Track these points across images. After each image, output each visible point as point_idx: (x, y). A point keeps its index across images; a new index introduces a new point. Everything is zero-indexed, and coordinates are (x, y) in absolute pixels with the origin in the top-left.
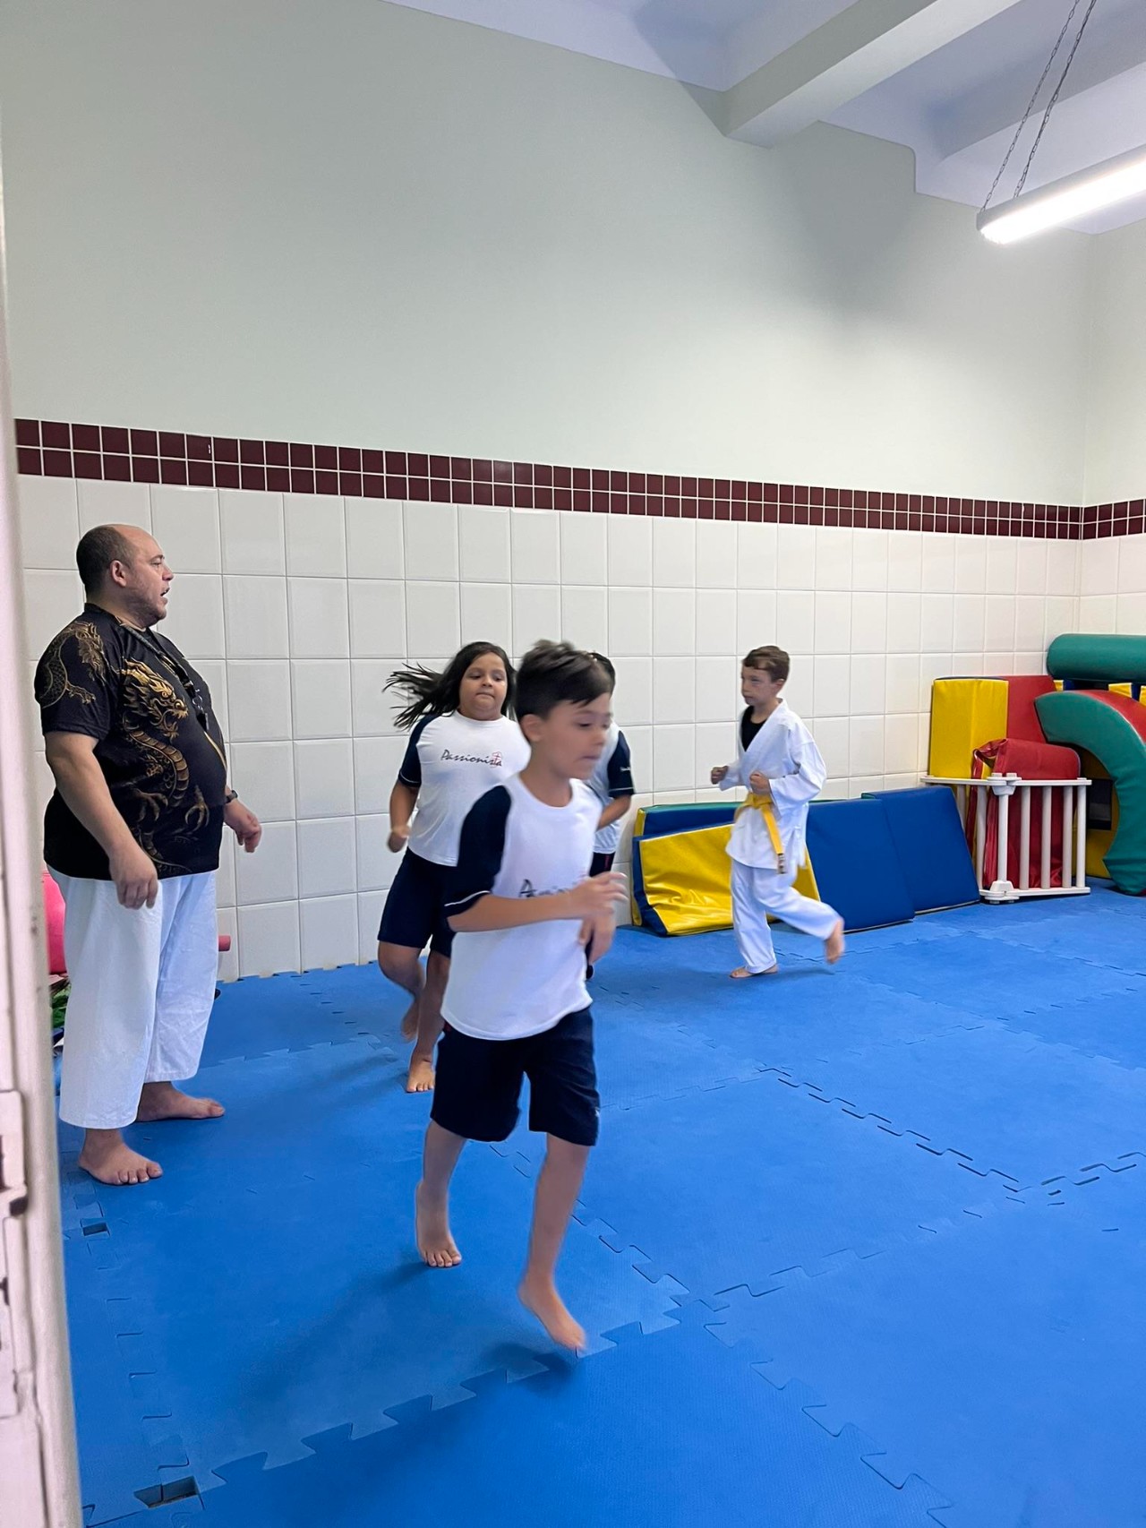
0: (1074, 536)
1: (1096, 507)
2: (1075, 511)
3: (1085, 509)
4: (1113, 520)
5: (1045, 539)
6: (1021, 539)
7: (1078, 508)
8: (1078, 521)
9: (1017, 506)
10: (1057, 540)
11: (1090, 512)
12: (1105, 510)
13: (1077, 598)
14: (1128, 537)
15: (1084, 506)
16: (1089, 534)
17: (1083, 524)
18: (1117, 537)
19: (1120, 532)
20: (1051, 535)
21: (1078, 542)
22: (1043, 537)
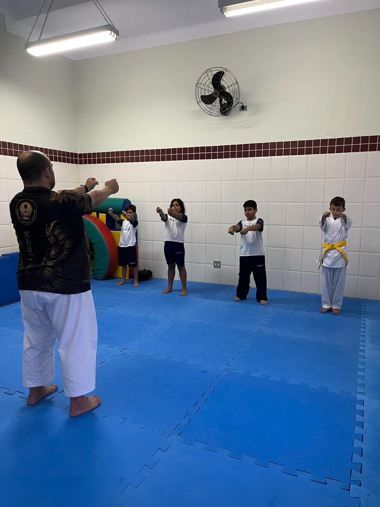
0: (76, 163)
1: (82, 154)
3: (79, 154)
4: (88, 159)
7: (77, 153)
8: (77, 158)
9: (55, 151)
10: (70, 164)
12: (85, 155)
14: (92, 165)
16: (81, 163)
17: (79, 159)
18: (89, 164)
19: (90, 163)
20: (68, 162)
21: (78, 165)
22: (66, 162)
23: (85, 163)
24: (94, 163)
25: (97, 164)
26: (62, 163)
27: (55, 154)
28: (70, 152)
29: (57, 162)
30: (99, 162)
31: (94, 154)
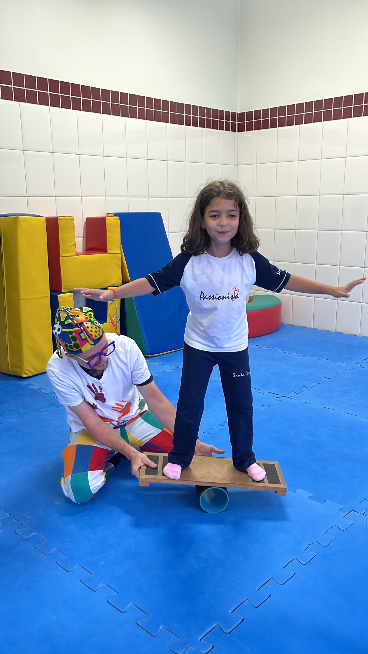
0: (234, 130)
1: (245, 112)
2: (234, 114)
3: (239, 113)
4: (253, 121)
5: (218, 130)
6: (205, 129)
7: (236, 113)
8: (236, 121)
9: (202, 108)
10: (224, 131)
11: (242, 115)
12: (249, 114)
13: (236, 166)
14: (261, 131)
15: (239, 112)
16: (241, 129)
17: (238, 123)
18: (256, 131)
19: (257, 128)
20: (221, 129)
21: (236, 133)
22: (217, 129)
23: (249, 129)
24: (265, 127)
25: (269, 129)
26: (211, 130)
27: (202, 114)
28: (225, 110)
29: (204, 128)
30: (273, 126)
31: (265, 111)
